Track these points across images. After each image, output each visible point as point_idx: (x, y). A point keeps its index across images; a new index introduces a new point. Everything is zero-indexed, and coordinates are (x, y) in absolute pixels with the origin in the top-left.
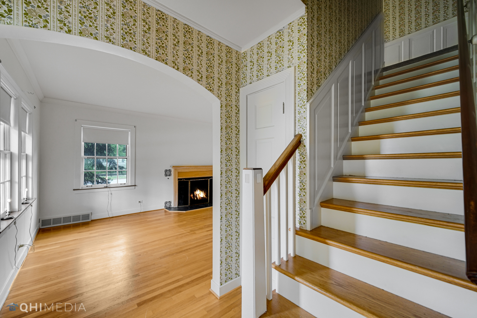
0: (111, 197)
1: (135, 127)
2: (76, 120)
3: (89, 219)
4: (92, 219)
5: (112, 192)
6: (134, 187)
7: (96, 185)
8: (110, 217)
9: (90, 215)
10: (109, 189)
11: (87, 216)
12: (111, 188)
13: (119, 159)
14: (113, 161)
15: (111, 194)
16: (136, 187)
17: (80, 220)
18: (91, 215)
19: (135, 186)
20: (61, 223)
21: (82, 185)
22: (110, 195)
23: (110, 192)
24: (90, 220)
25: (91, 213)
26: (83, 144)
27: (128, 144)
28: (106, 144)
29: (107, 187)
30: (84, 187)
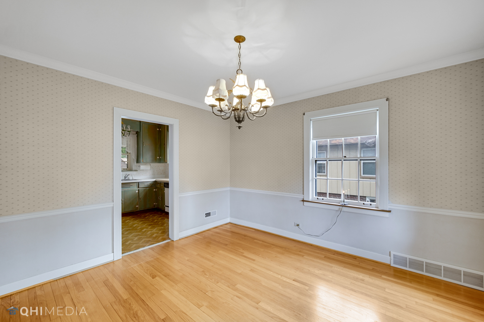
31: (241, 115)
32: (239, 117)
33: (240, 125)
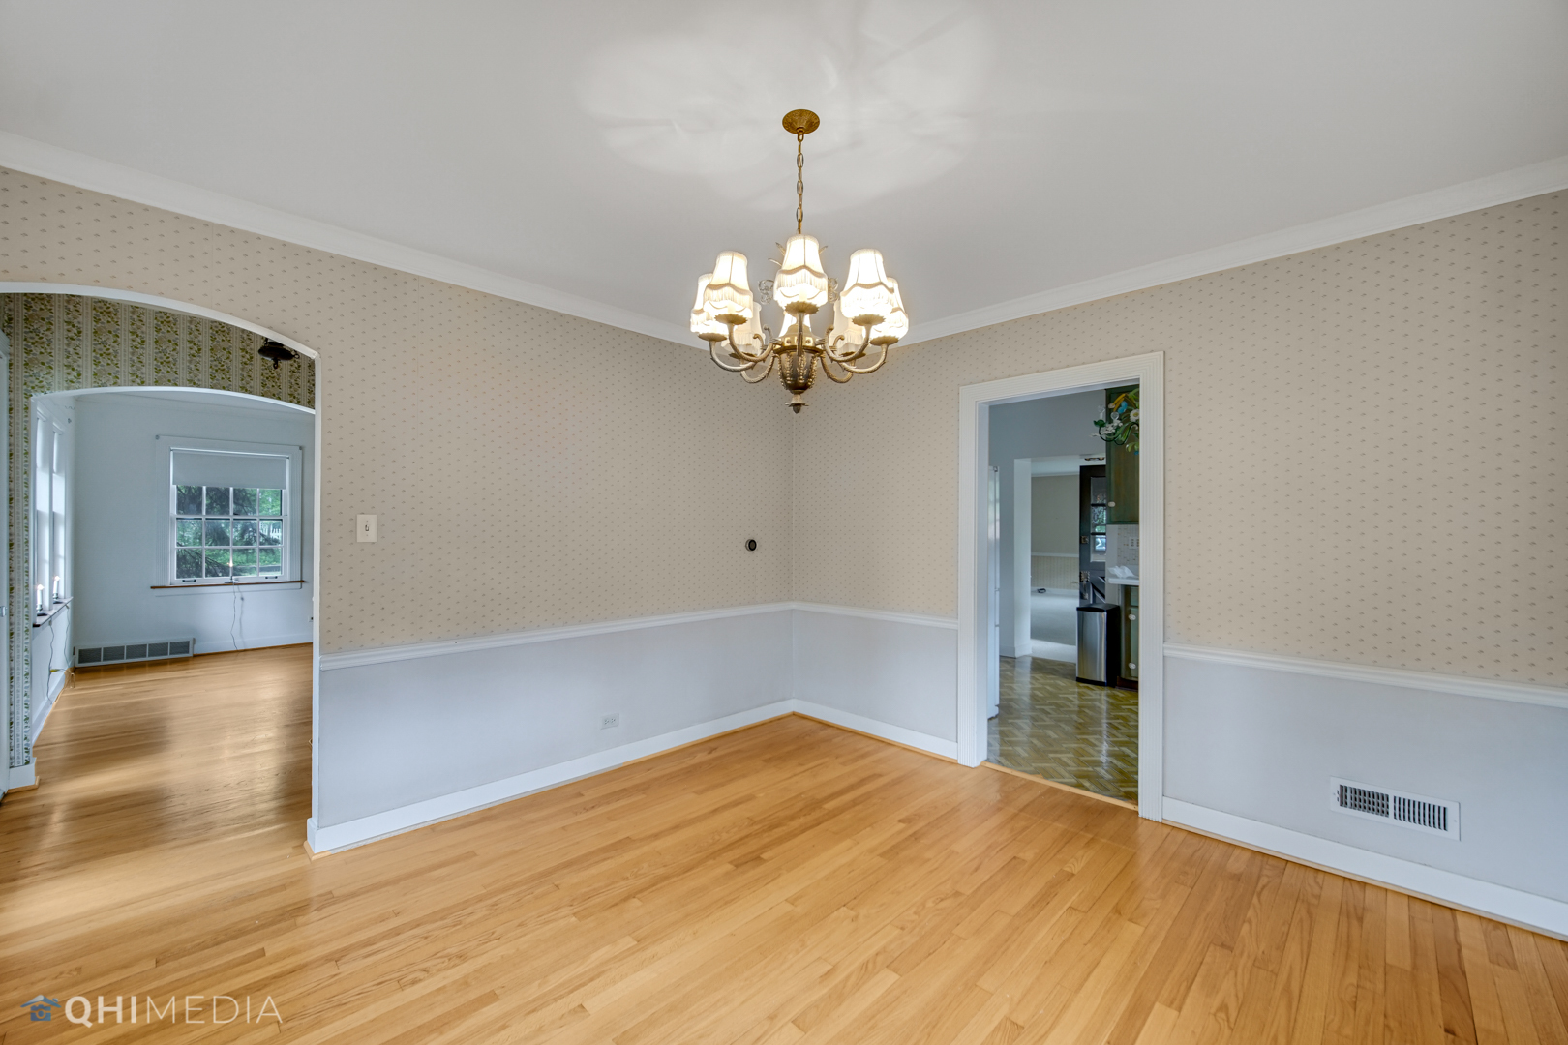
0: (242, 606)
1: (301, 448)
2: (157, 437)
3: (188, 652)
4: (195, 653)
5: (245, 595)
6: (299, 584)
7: (205, 579)
8: (239, 649)
9: (191, 644)
10: (236, 587)
11: (184, 647)
12: (241, 587)
13: (261, 522)
14: (251, 526)
15: (242, 599)
16: (304, 585)
17: (166, 654)
18: (194, 643)
19: (302, 581)
20: (122, 658)
21: (173, 577)
22: (238, 600)
23: (238, 595)
24: (190, 655)
25: (194, 640)
26: (173, 488)
27: (285, 488)
28: (228, 490)
29: (230, 584)
30: (178, 581)
31: (800, 367)
32: (795, 376)
33: (796, 399)
